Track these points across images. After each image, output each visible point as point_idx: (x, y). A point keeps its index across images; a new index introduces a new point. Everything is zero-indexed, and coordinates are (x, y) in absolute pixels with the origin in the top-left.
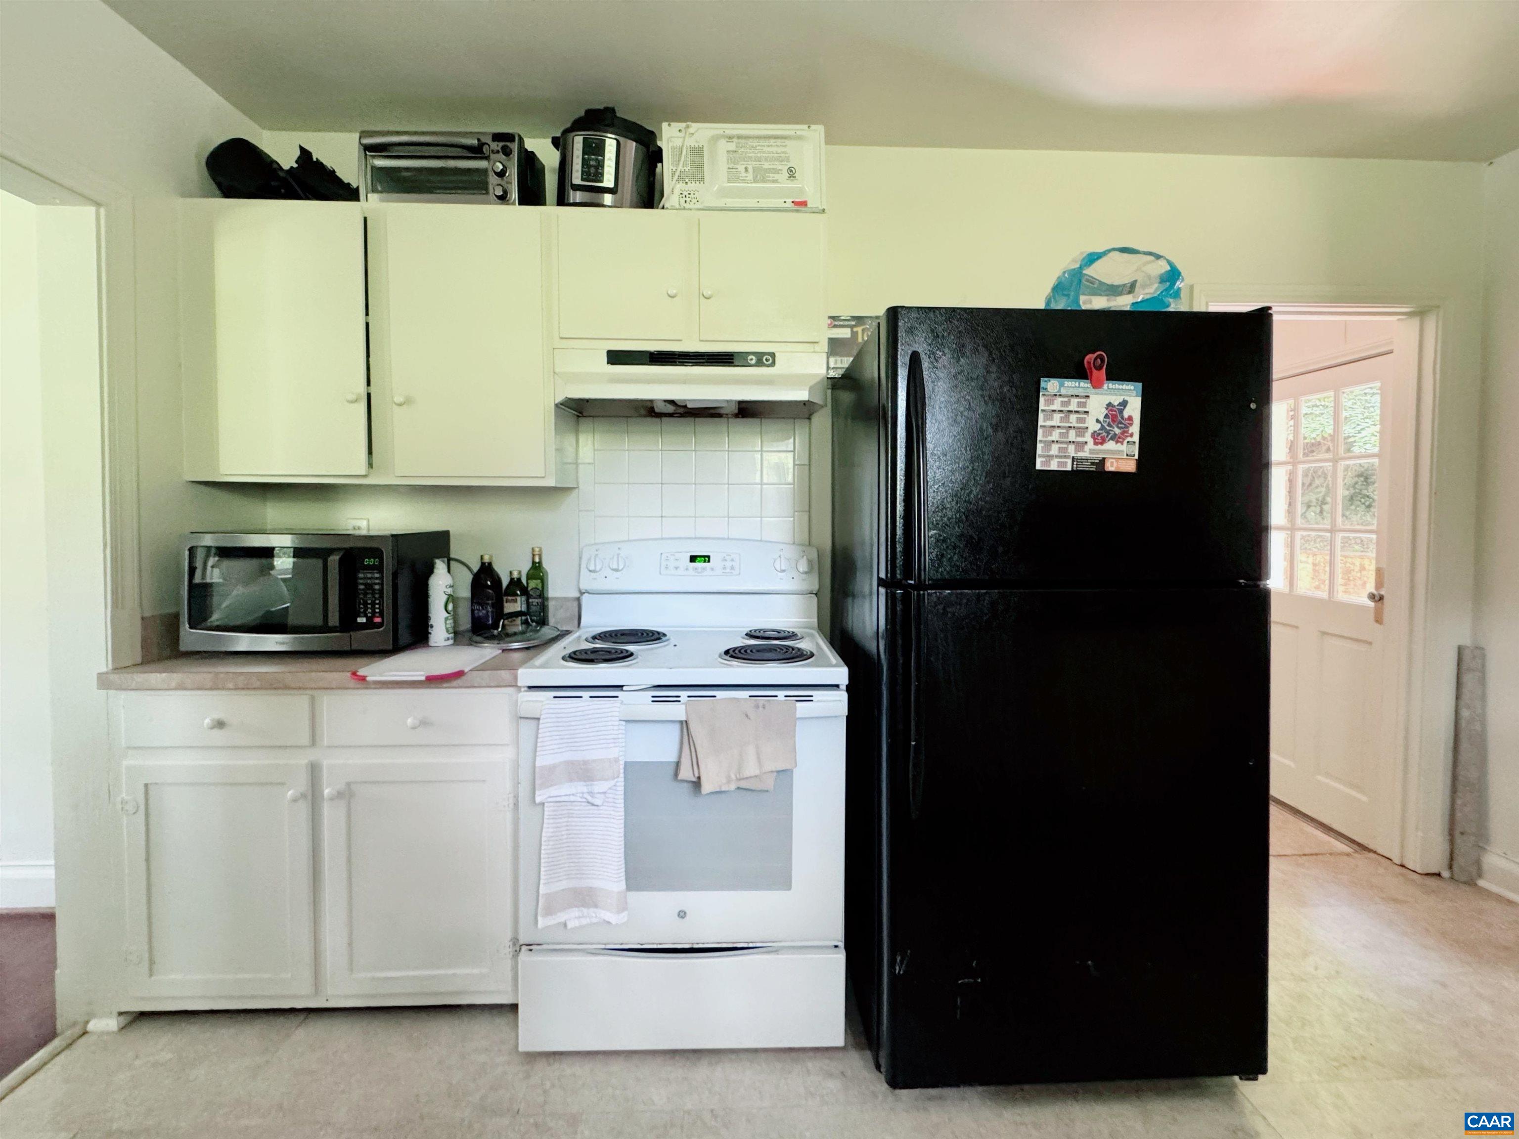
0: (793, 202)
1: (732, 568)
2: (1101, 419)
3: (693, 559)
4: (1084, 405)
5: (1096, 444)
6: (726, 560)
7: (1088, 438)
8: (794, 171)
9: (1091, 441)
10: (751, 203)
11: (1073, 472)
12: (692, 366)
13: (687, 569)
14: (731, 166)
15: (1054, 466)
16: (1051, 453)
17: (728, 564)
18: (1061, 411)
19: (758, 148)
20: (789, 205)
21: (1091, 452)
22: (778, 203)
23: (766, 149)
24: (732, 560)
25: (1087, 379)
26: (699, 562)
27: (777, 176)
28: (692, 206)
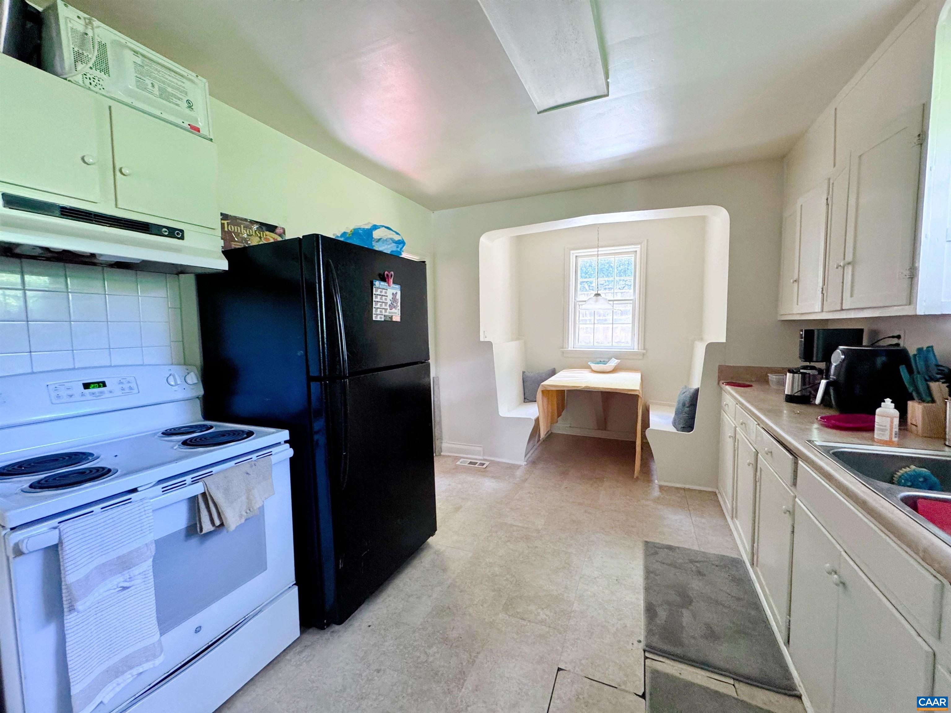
0: (189, 125)
1: (131, 388)
2: (391, 299)
3: (87, 386)
4: (386, 293)
5: (390, 309)
6: (122, 383)
7: (388, 307)
8: (191, 104)
9: (389, 308)
10: (157, 112)
11: (385, 321)
12: (109, 226)
13: (82, 395)
14: (139, 76)
15: (378, 319)
16: (377, 313)
17: (126, 386)
18: (380, 295)
19: (161, 73)
20: (186, 125)
21: (389, 313)
22: (179, 121)
23: (167, 77)
24: (129, 382)
25: (386, 282)
26: (93, 387)
27: (178, 102)
28: (97, 89)
